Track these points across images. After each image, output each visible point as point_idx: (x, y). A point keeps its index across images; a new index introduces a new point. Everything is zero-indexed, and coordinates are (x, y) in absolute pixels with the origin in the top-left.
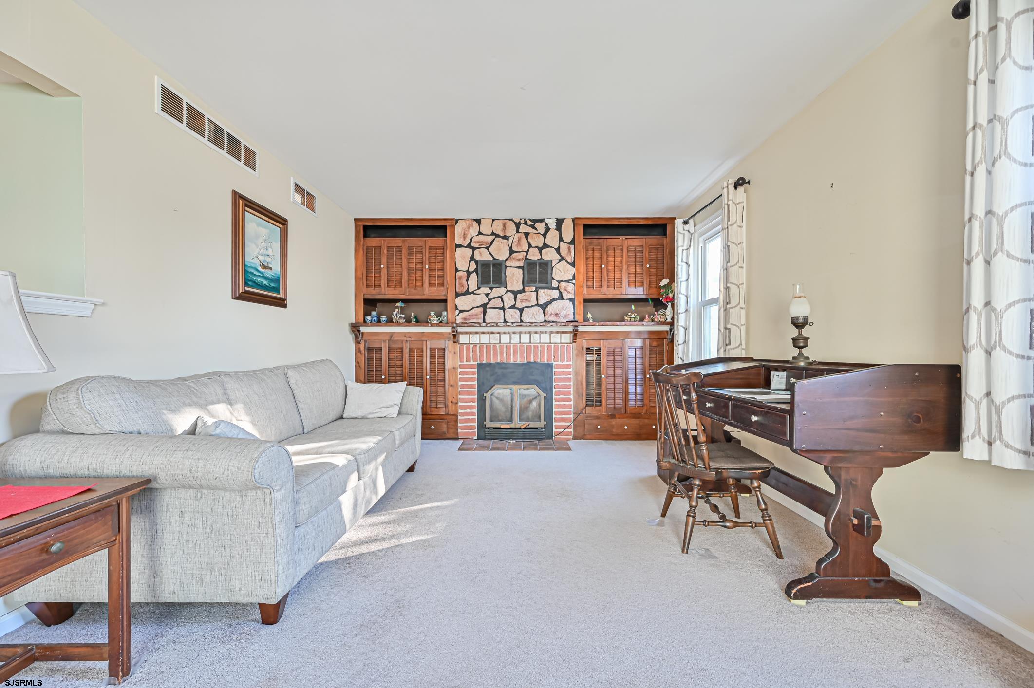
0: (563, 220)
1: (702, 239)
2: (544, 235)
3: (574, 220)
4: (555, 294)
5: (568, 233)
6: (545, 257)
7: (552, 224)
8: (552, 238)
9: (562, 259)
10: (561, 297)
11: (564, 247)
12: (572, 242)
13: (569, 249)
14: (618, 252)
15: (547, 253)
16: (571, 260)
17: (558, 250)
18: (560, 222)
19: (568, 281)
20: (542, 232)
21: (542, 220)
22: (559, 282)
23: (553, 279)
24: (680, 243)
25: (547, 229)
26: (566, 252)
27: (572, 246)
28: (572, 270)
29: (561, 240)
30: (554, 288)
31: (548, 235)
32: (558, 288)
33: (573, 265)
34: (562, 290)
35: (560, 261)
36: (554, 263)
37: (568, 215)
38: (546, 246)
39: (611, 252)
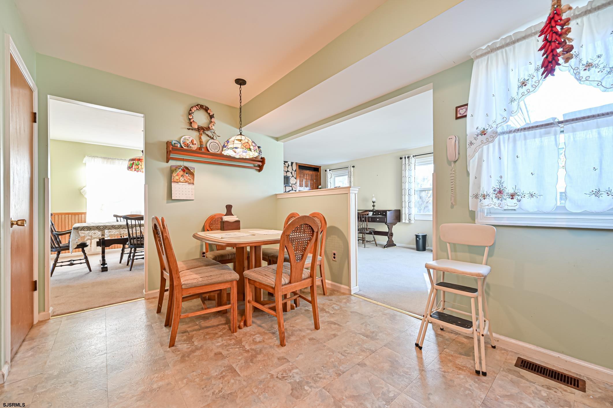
0: (293, 163)
1: (334, 176)
2: (288, 167)
3: (296, 163)
4: (291, 188)
5: (295, 167)
6: (288, 175)
7: (290, 164)
8: (290, 169)
9: (293, 176)
10: (292, 190)
11: (293, 172)
12: (295, 171)
13: (295, 173)
14: (307, 176)
15: (288, 174)
16: (295, 177)
17: (291, 173)
18: (292, 163)
19: (294, 184)
20: (287, 166)
21: (287, 162)
22: (292, 184)
23: (290, 183)
24: (328, 177)
25: (289, 165)
26: (294, 174)
27: (296, 172)
28: (295, 180)
29: (292, 170)
30: (290, 186)
31: (289, 168)
32: (291, 186)
33: (296, 178)
34: (293, 187)
35: (292, 177)
36: (291, 177)
37: (295, 161)
38: (288, 171)
39: (306, 175)
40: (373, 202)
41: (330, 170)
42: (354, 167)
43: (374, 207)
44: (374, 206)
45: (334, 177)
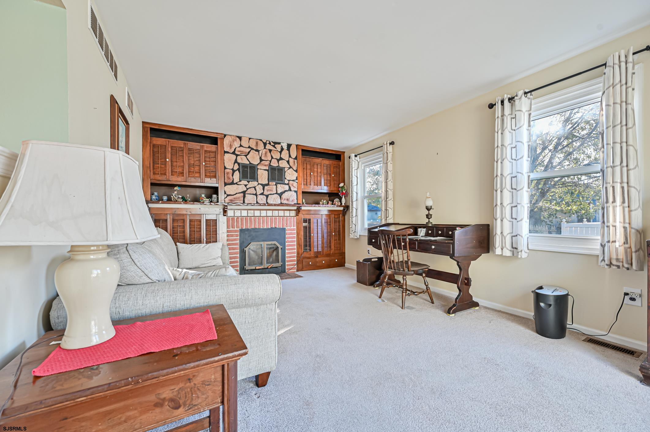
0: (291, 145)
2: (281, 152)
3: (297, 146)
4: (287, 188)
5: (294, 153)
6: (281, 166)
7: (285, 147)
8: (285, 155)
9: (291, 167)
10: (290, 190)
11: (291, 161)
12: (296, 158)
13: (294, 162)
14: (319, 166)
15: (282, 163)
16: (295, 168)
17: (288, 162)
18: (289, 146)
19: (293, 181)
20: (280, 150)
21: (279, 143)
22: (289, 181)
23: (285, 179)
24: (353, 166)
25: (282, 149)
26: (293, 164)
27: (296, 161)
28: (296, 174)
29: (290, 156)
30: (286, 184)
31: (283, 152)
32: (288, 184)
33: (296, 171)
34: (291, 186)
35: (289, 168)
36: (286, 169)
37: (294, 142)
38: (281, 159)
39: (316, 166)
40: (428, 209)
41: (356, 156)
42: (392, 143)
43: (429, 219)
44: (428, 216)
45: (363, 168)
